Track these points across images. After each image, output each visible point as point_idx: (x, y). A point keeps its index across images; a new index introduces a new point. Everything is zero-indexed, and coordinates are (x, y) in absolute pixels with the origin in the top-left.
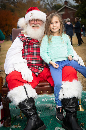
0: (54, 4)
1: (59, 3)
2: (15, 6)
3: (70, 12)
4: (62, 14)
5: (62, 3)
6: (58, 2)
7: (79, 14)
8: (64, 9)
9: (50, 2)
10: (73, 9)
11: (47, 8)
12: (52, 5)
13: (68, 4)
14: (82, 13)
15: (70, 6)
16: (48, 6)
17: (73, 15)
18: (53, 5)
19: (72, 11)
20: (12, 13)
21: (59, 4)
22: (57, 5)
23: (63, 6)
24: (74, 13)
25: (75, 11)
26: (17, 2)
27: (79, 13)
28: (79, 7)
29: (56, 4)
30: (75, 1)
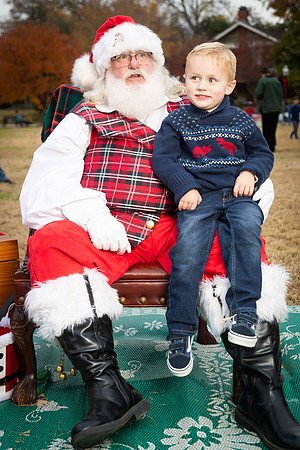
0: (203, 14)
1: (221, 13)
3: (254, 44)
5: (232, 14)
6: (219, 9)
8: (236, 36)
10: (264, 35)
11: (180, 26)
12: (197, 18)
13: (249, 19)
15: (256, 27)
17: (264, 55)
18: (200, 20)
19: (261, 43)
20: (65, 37)
21: (220, 16)
22: (213, 20)
23: (234, 23)
24: (267, 48)
25: (271, 41)
26: (83, 3)
27: (283, 49)
28: (287, 30)
29: (210, 15)
30: (272, 10)
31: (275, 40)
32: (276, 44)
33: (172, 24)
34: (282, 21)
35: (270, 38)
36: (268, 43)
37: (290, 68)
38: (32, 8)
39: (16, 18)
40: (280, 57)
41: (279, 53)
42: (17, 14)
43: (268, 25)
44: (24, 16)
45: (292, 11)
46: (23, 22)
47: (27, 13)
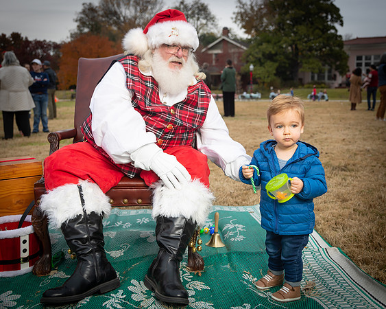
0: (201, 31)
1: (212, 31)
2: (119, 28)
3: (233, 50)
4: (216, 54)
5: (219, 32)
6: (211, 28)
7: (251, 57)
8: (221, 45)
10: (239, 45)
13: (230, 35)
14: (256, 56)
15: (234, 40)
17: (239, 57)
19: (236, 50)
20: (112, 43)
21: (212, 33)
22: (207, 35)
23: (220, 37)
24: (240, 53)
25: (243, 49)
26: (124, 22)
27: (250, 54)
28: (252, 42)
29: (205, 32)
30: (244, 30)
31: (245, 48)
32: (246, 51)
34: (250, 37)
35: (242, 47)
36: (241, 50)
37: (254, 66)
38: (92, 25)
39: (81, 31)
40: (248, 59)
41: (248, 56)
42: (82, 28)
43: (241, 39)
44: (86, 30)
45: (256, 31)
46: (85, 33)
47: (88, 27)
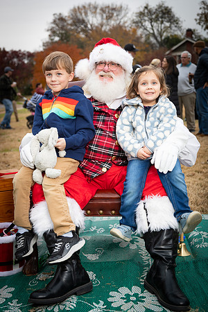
0: (165, 34)
1: (176, 33)
2: (86, 36)
5: (182, 34)
6: (174, 31)
8: (185, 47)
9: (158, 30)
11: (151, 42)
12: (161, 37)
13: (193, 36)
16: (152, 39)
18: (163, 38)
20: (81, 50)
21: (175, 35)
23: (184, 39)
26: (92, 30)
33: (146, 41)
38: (62, 34)
39: (52, 40)
44: (57, 39)
47: (58, 36)
